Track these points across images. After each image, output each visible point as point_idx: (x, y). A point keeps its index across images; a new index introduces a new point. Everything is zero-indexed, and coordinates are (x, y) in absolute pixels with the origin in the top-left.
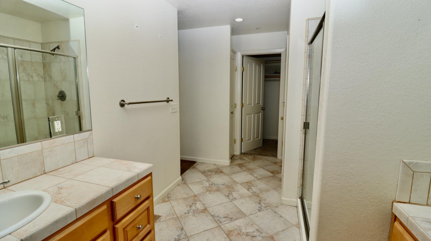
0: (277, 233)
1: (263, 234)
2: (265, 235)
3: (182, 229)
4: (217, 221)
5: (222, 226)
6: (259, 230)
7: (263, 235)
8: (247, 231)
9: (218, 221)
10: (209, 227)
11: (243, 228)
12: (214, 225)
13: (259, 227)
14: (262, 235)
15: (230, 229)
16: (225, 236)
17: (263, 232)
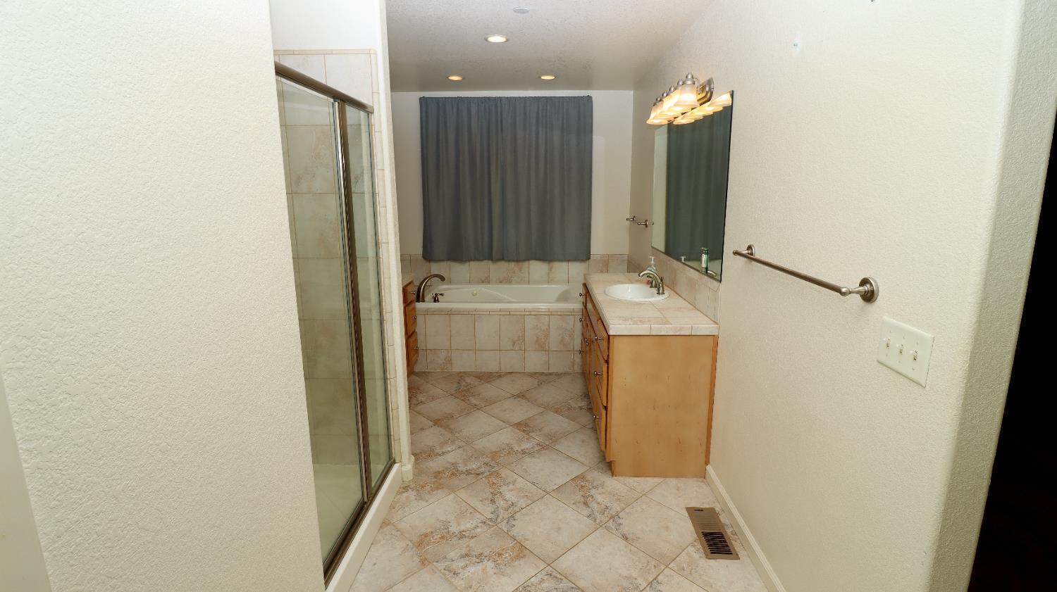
0: (409, 574)
1: (442, 568)
2: (439, 564)
3: (625, 538)
4: (562, 577)
5: (542, 566)
6: (452, 574)
7: (441, 566)
8: (480, 567)
9: (558, 576)
10: (572, 556)
11: (490, 571)
12: (565, 563)
13: (451, 583)
14: (447, 563)
15: (522, 562)
16: (527, 544)
17: (443, 571)
